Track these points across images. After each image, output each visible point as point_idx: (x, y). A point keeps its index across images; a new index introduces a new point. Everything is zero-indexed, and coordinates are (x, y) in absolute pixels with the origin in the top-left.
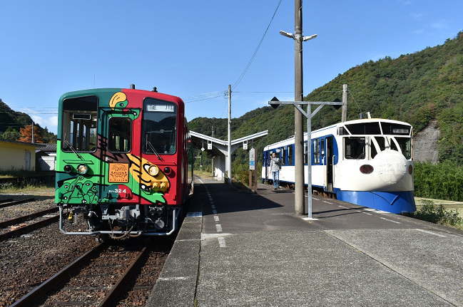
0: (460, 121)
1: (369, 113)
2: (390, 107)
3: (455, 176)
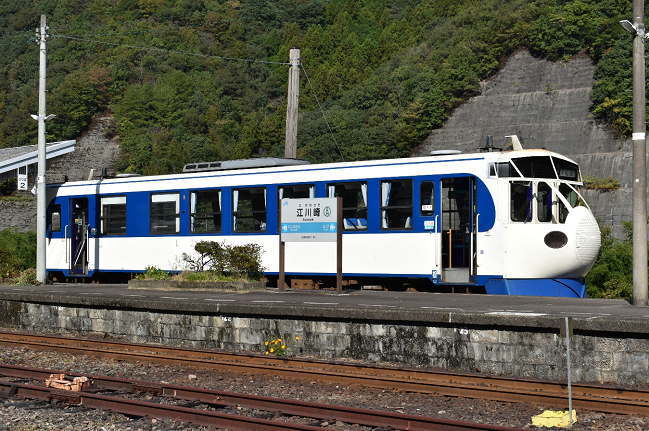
1: (515, 138)
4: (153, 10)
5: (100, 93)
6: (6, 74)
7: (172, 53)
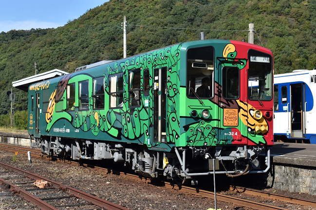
4: (266, 10)
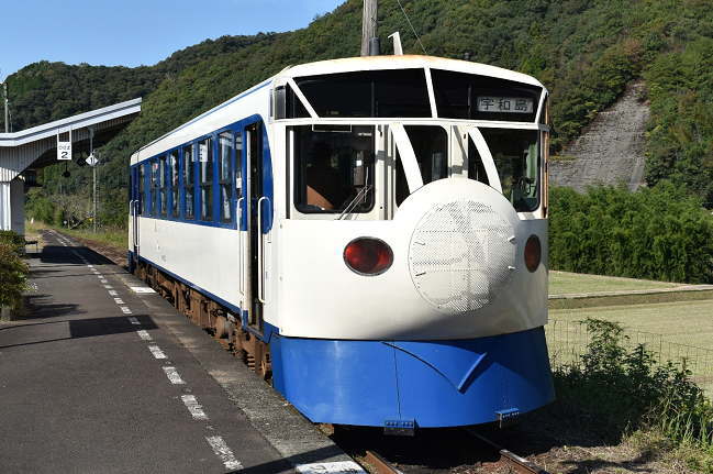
0: (694, 84)
1: (396, 36)
2: (538, 45)
3: (681, 221)
5: (633, 63)
6: (558, 52)
7: (702, 22)
